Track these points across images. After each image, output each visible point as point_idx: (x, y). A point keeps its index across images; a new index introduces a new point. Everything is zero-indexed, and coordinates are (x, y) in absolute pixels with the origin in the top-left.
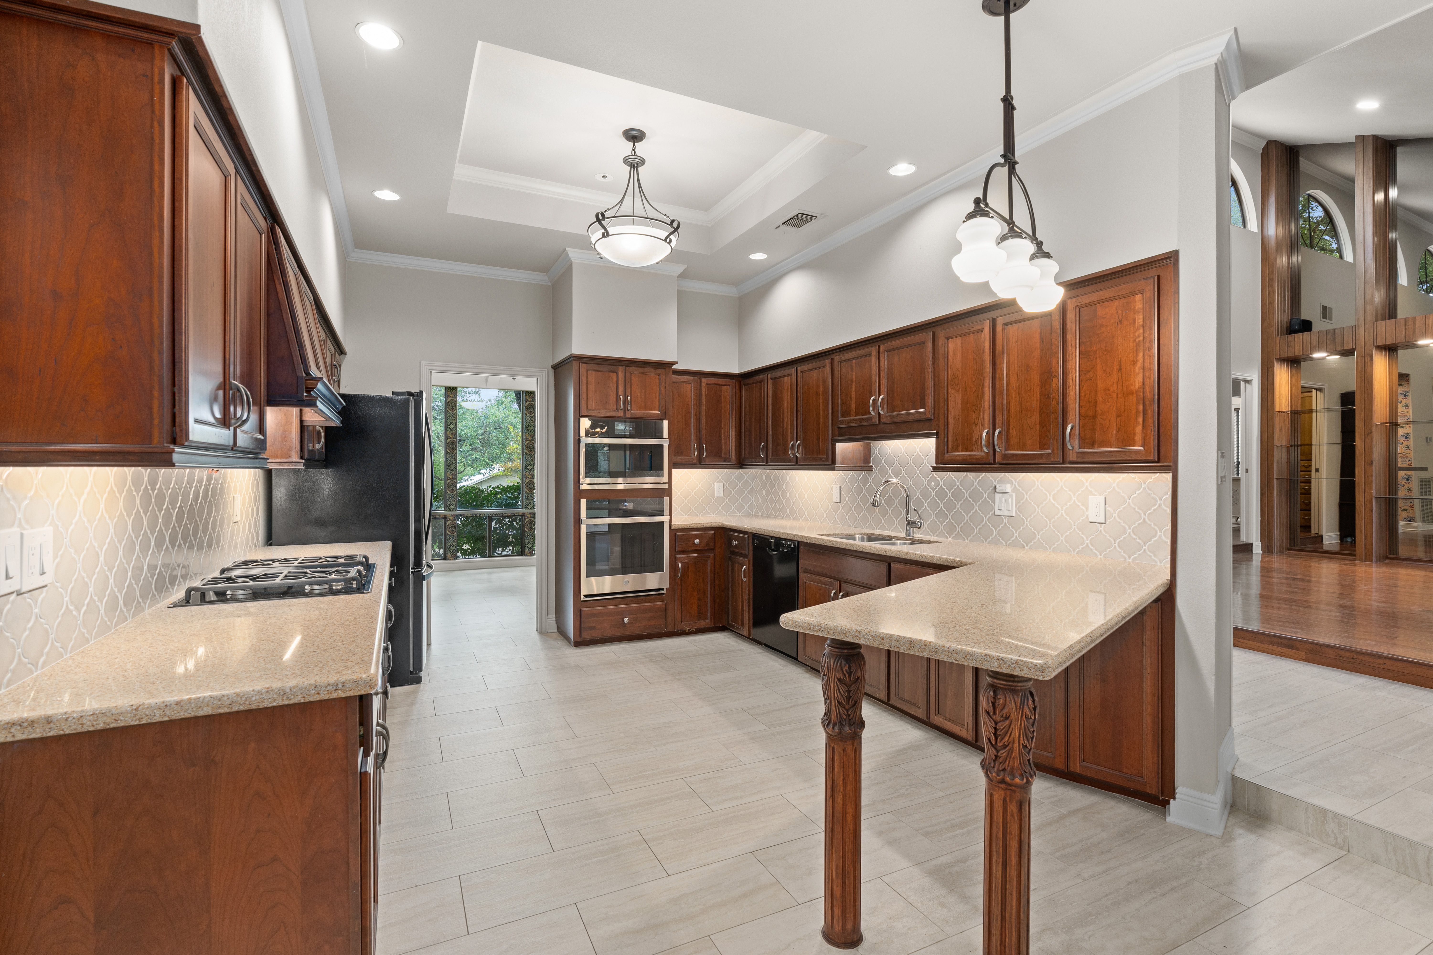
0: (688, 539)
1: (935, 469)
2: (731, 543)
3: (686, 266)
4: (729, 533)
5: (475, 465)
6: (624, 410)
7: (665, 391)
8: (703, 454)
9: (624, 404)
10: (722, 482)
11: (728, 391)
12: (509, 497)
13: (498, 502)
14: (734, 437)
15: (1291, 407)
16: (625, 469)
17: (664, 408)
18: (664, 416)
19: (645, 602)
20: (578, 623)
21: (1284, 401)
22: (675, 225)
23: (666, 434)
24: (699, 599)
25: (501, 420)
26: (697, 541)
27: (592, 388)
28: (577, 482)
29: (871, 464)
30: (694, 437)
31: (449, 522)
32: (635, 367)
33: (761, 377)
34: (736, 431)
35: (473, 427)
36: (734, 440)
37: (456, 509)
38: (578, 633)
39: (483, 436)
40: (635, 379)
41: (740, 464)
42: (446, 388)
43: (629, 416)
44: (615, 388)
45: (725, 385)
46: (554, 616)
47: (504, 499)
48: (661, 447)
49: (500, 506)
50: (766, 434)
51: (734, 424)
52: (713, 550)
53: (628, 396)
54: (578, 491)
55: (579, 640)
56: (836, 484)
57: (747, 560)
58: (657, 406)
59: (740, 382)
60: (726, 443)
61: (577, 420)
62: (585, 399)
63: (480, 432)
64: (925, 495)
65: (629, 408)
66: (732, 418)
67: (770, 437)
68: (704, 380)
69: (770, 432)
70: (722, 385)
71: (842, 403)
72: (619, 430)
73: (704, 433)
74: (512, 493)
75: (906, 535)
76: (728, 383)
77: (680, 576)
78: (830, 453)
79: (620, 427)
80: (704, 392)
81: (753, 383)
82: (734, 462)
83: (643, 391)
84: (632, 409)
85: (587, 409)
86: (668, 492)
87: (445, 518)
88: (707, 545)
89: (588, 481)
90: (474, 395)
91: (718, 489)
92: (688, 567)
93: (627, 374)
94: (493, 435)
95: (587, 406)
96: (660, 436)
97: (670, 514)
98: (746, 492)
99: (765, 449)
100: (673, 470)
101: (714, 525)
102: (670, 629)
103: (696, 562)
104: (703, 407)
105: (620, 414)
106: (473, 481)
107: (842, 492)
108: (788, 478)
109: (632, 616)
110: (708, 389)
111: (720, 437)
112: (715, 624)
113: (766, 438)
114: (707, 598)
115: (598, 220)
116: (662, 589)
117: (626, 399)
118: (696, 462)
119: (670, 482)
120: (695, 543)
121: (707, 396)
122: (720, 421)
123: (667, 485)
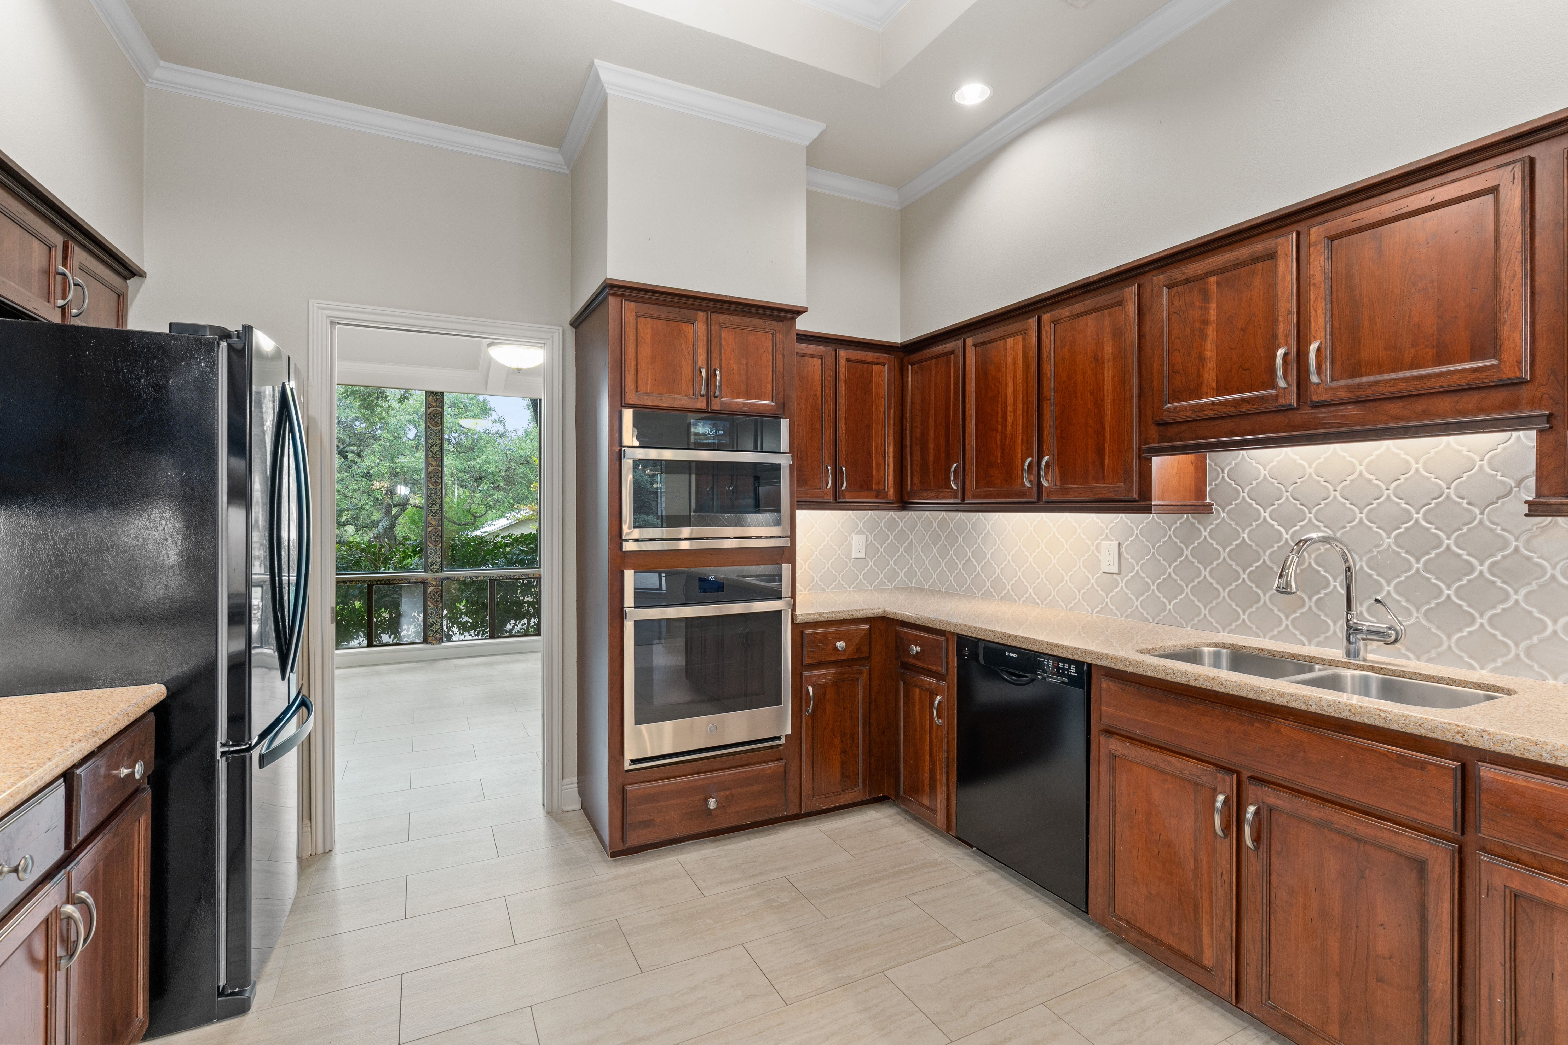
0: (826, 641)
2: (907, 651)
3: (823, 126)
4: (899, 628)
5: (498, 507)
6: (708, 397)
7: (784, 364)
8: (842, 485)
9: (707, 385)
10: (863, 533)
11: (883, 375)
12: (523, 551)
13: (506, 558)
14: (892, 454)
16: (690, 512)
17: (781, 395)
18: (783, 411)
19: (747, 766)
20: (618, 814)
23: (785, 446)
24: (844, 752)
25: (528, 453)
26: (840, 644)
27: (646, 351)
28: (617, 537)
29: (1208, 500)
30: (825, 454)
31: (430, 589)
32: (727, 314)
34: (895, 445)
35: (495, 462)
36: (892, 460)
37: (441, 570)
38: (618, 835)
39: (507, 473)
40: (728, 338)
41: (903, 502)
42: (426, 392)
43: (717, 406)
44: (691, 354)
45: (877, 364)
46: (575, 779)
47: (515, 554)
48: (776, 468)
49: (510, 564)
50: (961, 447)
51: (891, 432)
52: (868, 658)
53: (715, 370)
54: (619, 553)
55: (620, 847)
56: (1107, 538)
57: (943, 683)
58: (769, 391)
59: (902, 359)
60: (879, 465)
61: (617, 414)
62: (632, 372)
63: (503, 467)
65: (718, 393)
66: (889, 422)
67: (971, 452)
68: (843, 353)
69: (972, 442)
70: (872, 363)
71: (1173, 371)
72: (696, 434)
73: (843, 447)
74: (527, 545)
75: (1348, 654)
76: (882, 361)
77: (810, 711)
79: (700, 428)
80: (842, 373)
81: (930, 358)
82: (891, 498)
83: (744, 361)
84: (724, 394)
85: (637, 391)
86: (787, 554)
87: (425, 583)
88: (858, 650)
89: (636, 533)
90: (497, 425)
91: (857, 545)
92: (825, 694)
93: (714, 328)
94: (519, 471)
95: (637, 387)
96: (776, 448)
97: (793, 596)
98: (902, 549)
99: (960, 474)
100: (797, 511)
101: (869, 614)
102: (793, 810)
103: (838, 683)
104: (842, 401)
105: (701, 404)
106: (497, 526)
107: (1125, 554)
108: (989, 527)
109: (723, 793)
110: (849, 370)
111: (870, 454)
112: (870, 793)
113: (961, 454)
114: (858, 747)
116: (779, 738)
117: (711, 375)
118: (830, 498)
119: (792, 536)
120: (836, 649)
121: (848, 381)
122: (869, 427)
123: (786, 543)
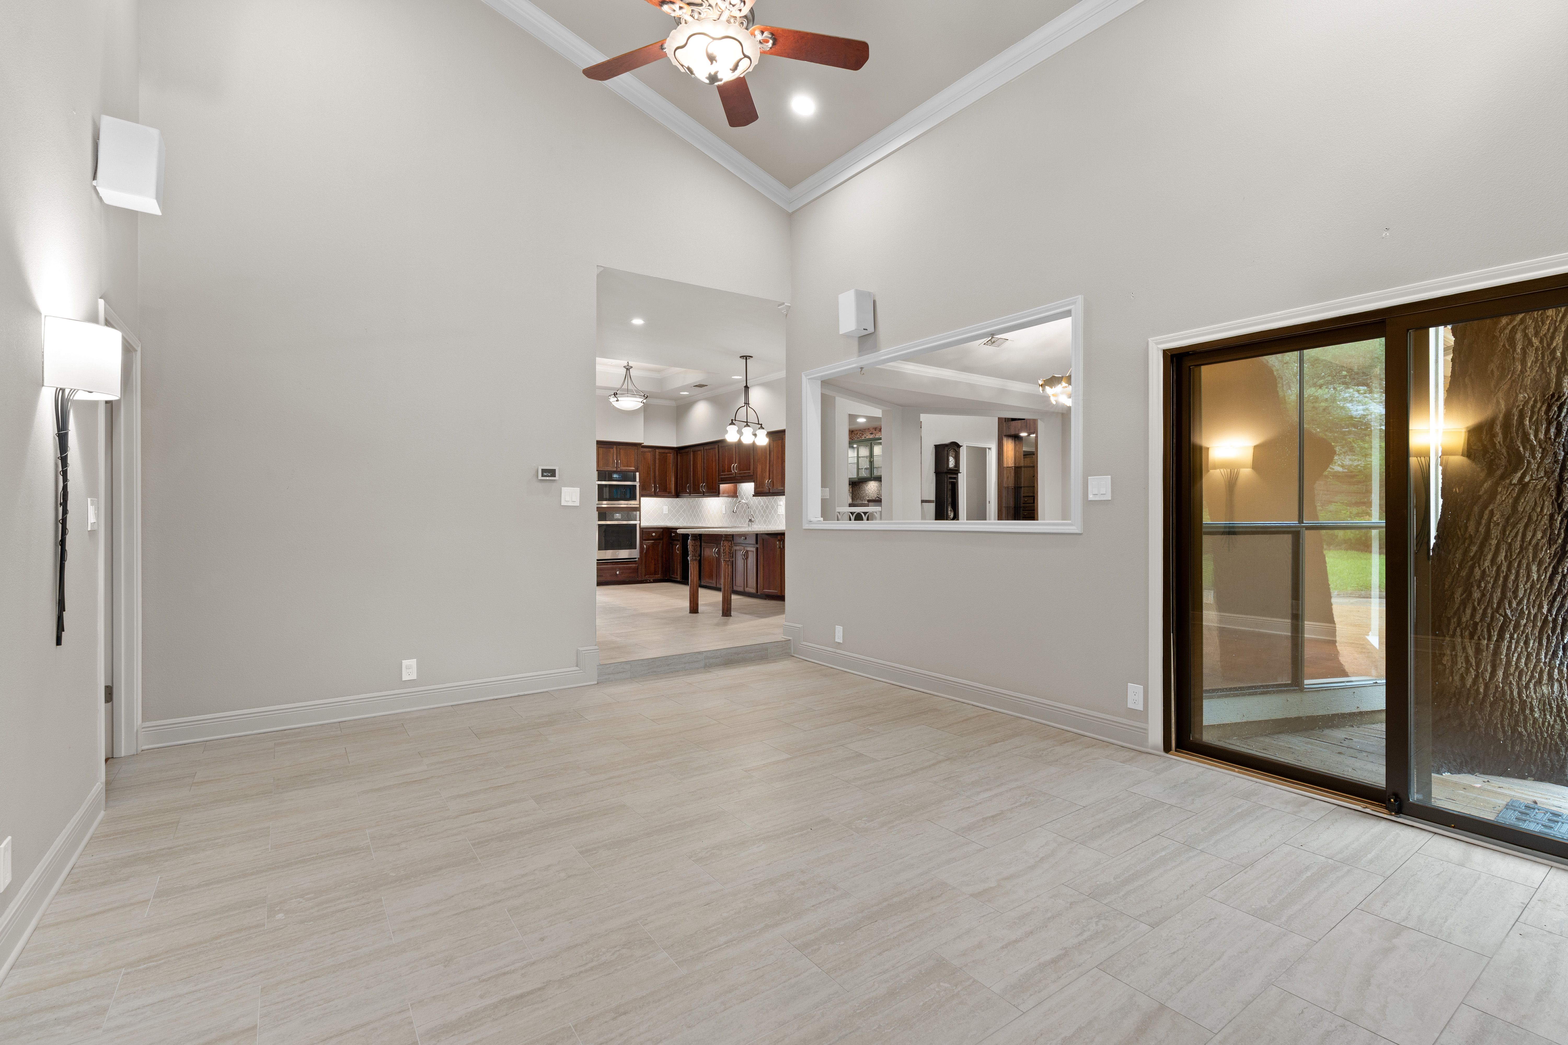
0: (649, 533)
1: (754, 496)
2: (671, 535)
6: (617, 467)
7: (637, 458)
8: (658, 490)
9: (617, 464)
10: (668, 505)
11: (671, 457)
14: (673, 481)
15: (1015, 464)
17: (637, 465)
18: (637, 470)
19: (627, 564)
21: (1010, 460)
22: (646, 396)
23: (638, 480)
24: (655, 564)
26: (654, 534)
27: (600, 456)
29: (736, 494)
30: (652, 481)
32: (622, 445)
33: (687, 450)
34: (674, 478)
36: (673, 483)
40: (622, 452)
41: (677, 495)
43: (619, 470)
44: (612, 456)
48: (635, 486)
50: (689, 480)
51: (673, 474)
52: (662, 539)
53: (618, 460)
56: (723, 504)
57: (679, 542)
58: (633, 465)
59: (677, 452)
60: (669, 484)
64: (757, 508)
65: (619, 466)
66: (673, 471)
67: (692, 481)
68: (657, 450)
69: (692, 479)
70: (667, 453)
71: (722, 466)
73: (657, 479)
76: (670, 452)
77: (645, 552)
78: (717, 489)
79: (615, 476)
80: (657, 457)
81: (684, 453)
82: (673, 494)
83: (626, 458)
84: (621, 467)
86: (638, 509)
88: (659, 536)
91: (665, 509)
92: (649, 548)
93: (618, 449)
96: (635, 480)
97: (640, 520)
99: (689, 487)
100: (641, 498)
101: (663, 526)
102: (640, 579)
103: (653, 545)
104: (657, 465)
105: (615, 469)
108: (702, 502)
109: (621, 571)
110: (659, 455)
111: (666, 481)
112: (663, 577)
113: (689, 482)
114: (659, 563)
115: (614, 394)
116: (636, 558)
117: (617, 462)
118: (653, 494)
119: (640, 504)
120: (652, 536)
121: (659, 459)
122: (666, 472)
123: (638, 506)
